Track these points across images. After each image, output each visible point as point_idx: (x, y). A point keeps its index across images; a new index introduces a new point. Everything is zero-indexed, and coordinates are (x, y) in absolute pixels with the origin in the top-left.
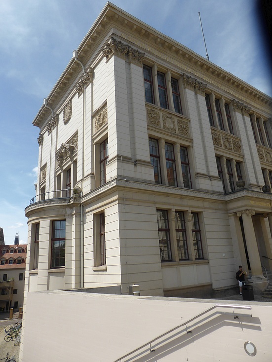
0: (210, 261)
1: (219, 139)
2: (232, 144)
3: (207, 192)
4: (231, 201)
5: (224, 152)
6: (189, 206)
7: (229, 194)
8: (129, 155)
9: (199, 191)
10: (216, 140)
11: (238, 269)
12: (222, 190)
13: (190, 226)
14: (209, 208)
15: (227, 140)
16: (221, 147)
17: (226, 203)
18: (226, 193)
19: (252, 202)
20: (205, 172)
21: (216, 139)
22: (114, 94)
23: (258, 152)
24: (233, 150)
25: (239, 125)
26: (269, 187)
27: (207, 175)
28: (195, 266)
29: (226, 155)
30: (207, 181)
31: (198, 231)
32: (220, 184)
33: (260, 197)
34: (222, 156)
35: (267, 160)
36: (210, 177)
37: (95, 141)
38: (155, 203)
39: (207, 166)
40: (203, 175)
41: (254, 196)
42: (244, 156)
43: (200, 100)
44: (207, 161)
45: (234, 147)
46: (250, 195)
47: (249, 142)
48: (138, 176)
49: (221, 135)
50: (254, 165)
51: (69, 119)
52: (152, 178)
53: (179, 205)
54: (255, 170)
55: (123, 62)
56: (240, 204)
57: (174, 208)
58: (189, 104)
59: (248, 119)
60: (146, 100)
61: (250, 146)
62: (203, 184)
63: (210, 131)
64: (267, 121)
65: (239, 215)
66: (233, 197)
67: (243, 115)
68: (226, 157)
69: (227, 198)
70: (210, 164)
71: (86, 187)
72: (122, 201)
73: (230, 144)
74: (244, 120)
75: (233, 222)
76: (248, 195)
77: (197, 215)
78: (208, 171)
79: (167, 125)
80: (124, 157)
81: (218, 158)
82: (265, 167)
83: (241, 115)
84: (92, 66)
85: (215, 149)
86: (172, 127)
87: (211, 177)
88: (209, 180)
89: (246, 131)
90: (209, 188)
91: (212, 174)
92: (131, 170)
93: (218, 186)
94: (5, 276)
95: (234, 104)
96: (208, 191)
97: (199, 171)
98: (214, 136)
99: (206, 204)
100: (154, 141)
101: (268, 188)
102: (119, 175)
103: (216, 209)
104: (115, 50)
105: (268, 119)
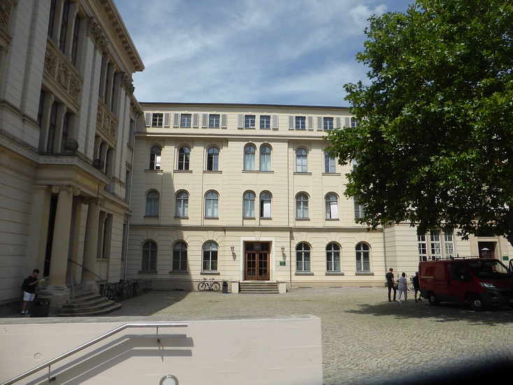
1: (54, 63)
2: (69, 80)
3: (12, 139)
4: (47, 166)
5: (54, 87)
10: (49, 62)
12: (35, 144)
14: (8, 168)
15: (65, 72)
16: (54, 77)
17: (38, 166)
19: (79, 177)
20: (18, 105)
21: (49, 60)
23: (98, 109)
24: (68, 90)
25: (87, 59)
26: (103, 163)
27: (19, 111)
29: (57, 93)
30: (17, 121)
32: (37, 134)
33: (91, 173)
34: (50, 92)
35: (104, 126)
36: (24, 116)
39: (23, 97)
40: (14, 109)
41: (85, 169)
42: (80, 107)
44: (25, 89)
45: (71, 86)
46: (81, 166)
47: (91, 89)
49: (58, 58)
50: (88, 126)
54: (87, 133)
59: (99, 57)
61: (91, 95)
62: (9, 123)
63: (45, 43)
64: (119, 73)
65: (55, 190)
66: (53, 160)
67: (95, 48)
68: (56, 97)
69: (42, 160)
70: (28, 95)
73: (66, 80)
74: (95, 55)
76: (78, 164)
78: (23, 105)
81: (45, 93)
82: (99, 134)
83: (93, 46)
85: (43, 76)
87: (25, 118)
88: (21, 122)
89: (93, 72)
91: (27, 112)
93: (32, 136)
95: (89, 23)
96: (14, 137)
97: (9, 99)
98: (48, 53)
101: (101, 164)
103: (18, 172)
105: (121, 72)
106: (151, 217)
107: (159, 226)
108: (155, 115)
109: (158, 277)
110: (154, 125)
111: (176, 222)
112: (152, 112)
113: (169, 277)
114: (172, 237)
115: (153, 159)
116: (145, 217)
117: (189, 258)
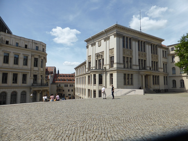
0: (134, 85)
3: (135, 70)
4: (140, 72)
6: (130, 73)
7: (141, 70)
8: (119, 62)
9: (133, 69)
10: (139, 55)
11: (140, 87)
12: (139, 69)
13: (130, 77)
14: (135, 73)
15: (142, 54)
17: (139, 72)
18: (140, 69)
22: (116, 46)
23: (151, 56)
25: (147, 49)
28: (130, 86)
30: (135, 67)
31: (132, 79)
32: (139, 67)
33: (148, 71)
35: (154, 58)
37: (110, 56)
38: (123, 72)
39: (136, 63)
40: (134, 65)
42: (147, 58)
43: (136, 44)
44: (136, 61)
48: (120, 67)
51: (100, 46)
52: (123, 67)
53: (128, 73)
54: (149, 62)
55: (118, 38)
56: (142, 72)
57: (127, 73)
58: (133, 46)
60: (123, 47)
61: (149, 55)
62: (134, 67)
63: (138, 53)
65: (142, 75)
66: (141, 71)
68: (141, 59)
69: (140, 71)
70: (137, 62)
71: (108, 67)
72: (117, 72)
73: (143, 56)
74: (149, 47)
75: (140, 76)
77: (132, 75)
79: (127, 53)
80: (118, 63)
81: (139, 60)
82: (153, 61)
83: (148, 46)
84: (109, 35)
85: (138, 57)
86: (128, 53)
87: (136, 65)
89: (149, 50)
90: (135, 68)
92: (119, 66)
93: (138, 68)
94: (60, 85)
95: (146, 42)
97: (134, 64)
99: (134, 72)
100: (124, 57)
101: (151, 68)
102: (117, 67)
103: (137, 73)
104: (117, 36)
105: (157, 45)
106: (174, 74)
107: (176, 76)
108: (172, 48)
109: (177, 89)
110: (172, 50)
111: (181, 75)
112: (171, 48)
113: (180, 89)
114: (180, 79)
115: (173, 59)
116: (172, 74)
117: (185, 84)
